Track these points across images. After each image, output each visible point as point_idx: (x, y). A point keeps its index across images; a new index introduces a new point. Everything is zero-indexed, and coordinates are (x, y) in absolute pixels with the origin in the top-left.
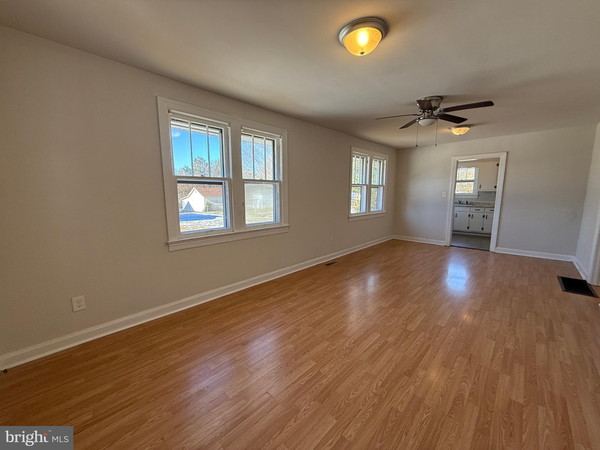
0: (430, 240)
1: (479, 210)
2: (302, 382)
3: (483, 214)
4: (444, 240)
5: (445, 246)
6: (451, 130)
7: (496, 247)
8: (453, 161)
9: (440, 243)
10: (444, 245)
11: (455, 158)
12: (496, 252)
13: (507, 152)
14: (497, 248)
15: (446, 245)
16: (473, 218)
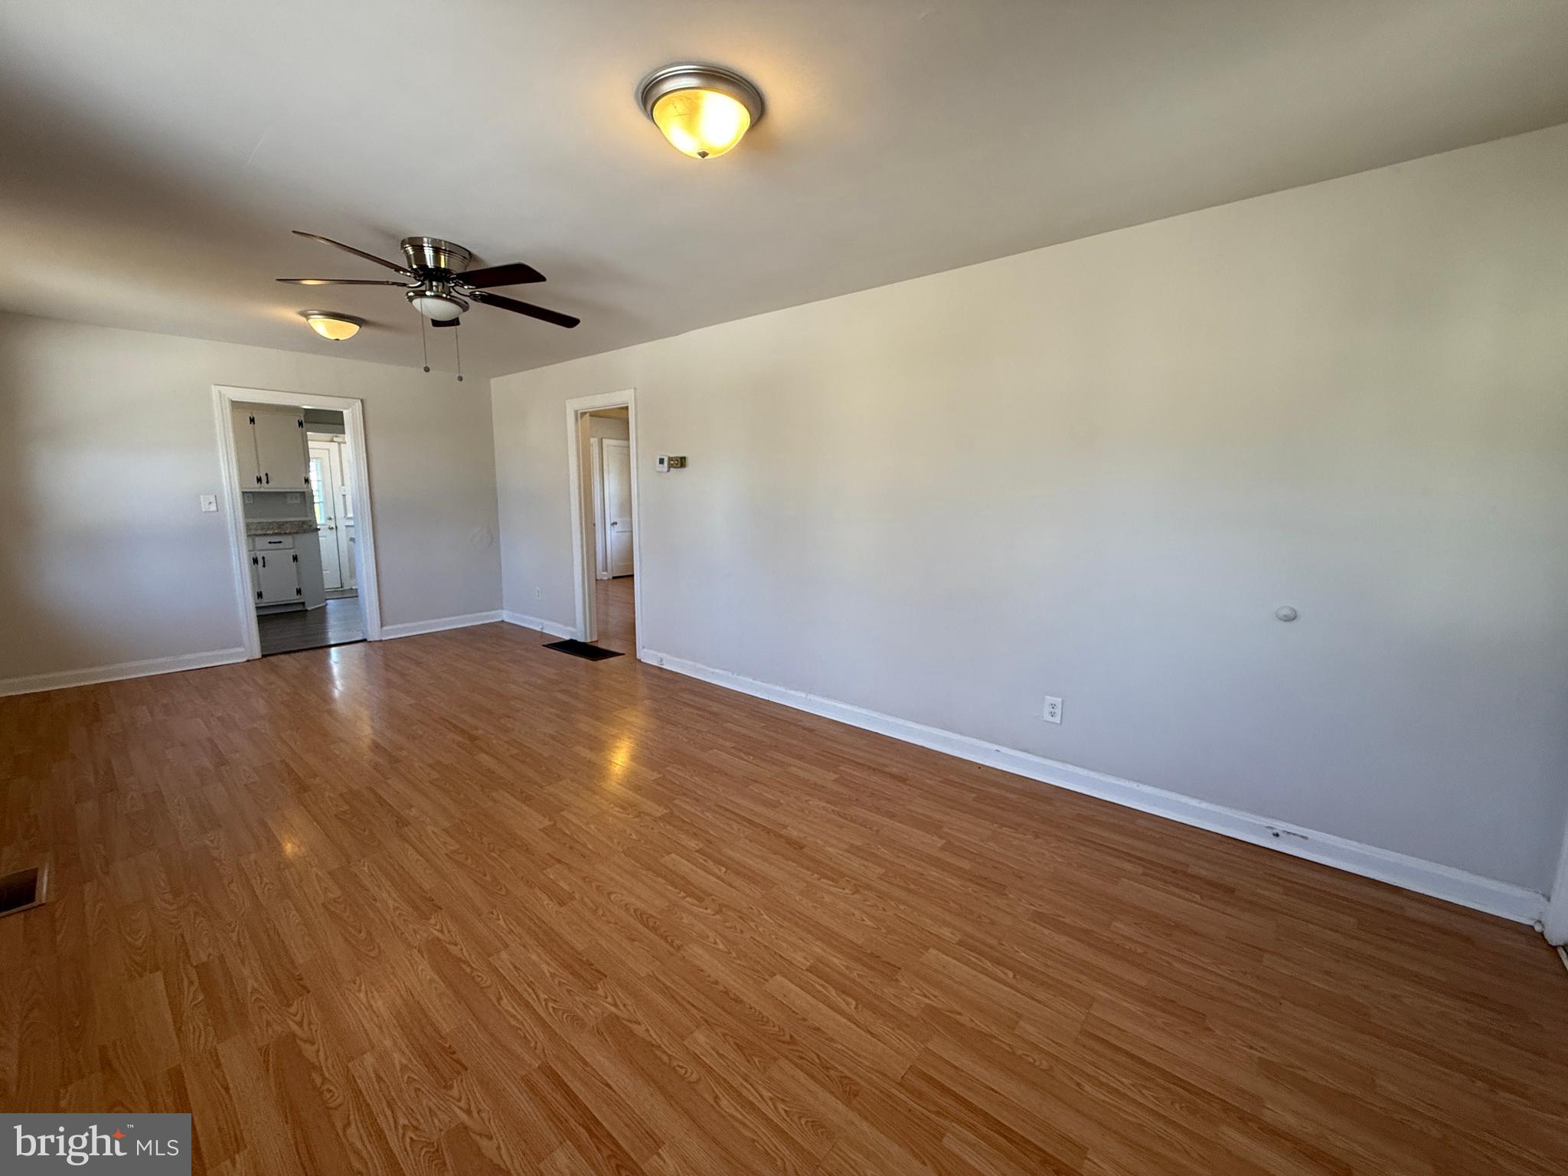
0: (187, 657)
1: (280, 542)
2: (848, 1004)
3: (292, 553)
4: (240, 644)
5: (248, 661)
6: (308, 319)
7: (382, 626)
8: (215, 397)
9: (231, 656)
10: (245, 660)
11: (223, 392)
12: (384, 639)
13: (362, 401)
14: (385, 628)
15: (251, 658)
16: (266, 566)
